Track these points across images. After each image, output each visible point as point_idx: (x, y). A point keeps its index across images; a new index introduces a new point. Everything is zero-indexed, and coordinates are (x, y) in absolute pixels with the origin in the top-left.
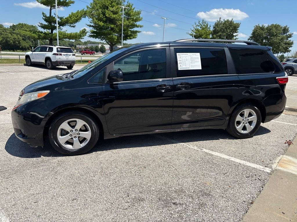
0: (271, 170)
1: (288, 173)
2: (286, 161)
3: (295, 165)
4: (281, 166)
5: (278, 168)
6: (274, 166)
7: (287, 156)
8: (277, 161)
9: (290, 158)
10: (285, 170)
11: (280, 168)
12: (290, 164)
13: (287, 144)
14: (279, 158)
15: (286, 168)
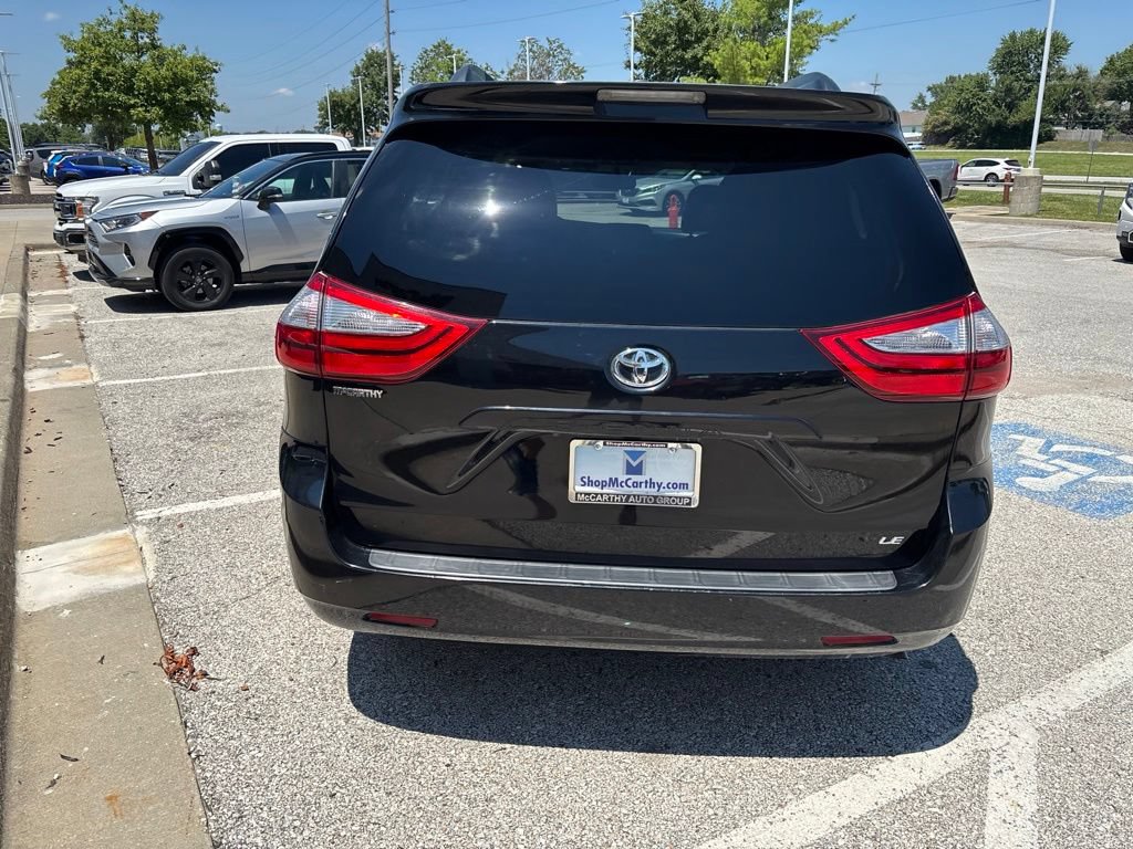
0: (138, 519)
1: (89, 535)
2: (119, 564)
3: (81, 564)
4: (124, 539)
5: (127, 531)
6: (141, 533)
8: (148, 553)
9: (118, 581)
10: (102, 536)
11: (119, 533)
12: (100, 561)
13: (180, 650)
14: (151, 565)
15: (104, 542)
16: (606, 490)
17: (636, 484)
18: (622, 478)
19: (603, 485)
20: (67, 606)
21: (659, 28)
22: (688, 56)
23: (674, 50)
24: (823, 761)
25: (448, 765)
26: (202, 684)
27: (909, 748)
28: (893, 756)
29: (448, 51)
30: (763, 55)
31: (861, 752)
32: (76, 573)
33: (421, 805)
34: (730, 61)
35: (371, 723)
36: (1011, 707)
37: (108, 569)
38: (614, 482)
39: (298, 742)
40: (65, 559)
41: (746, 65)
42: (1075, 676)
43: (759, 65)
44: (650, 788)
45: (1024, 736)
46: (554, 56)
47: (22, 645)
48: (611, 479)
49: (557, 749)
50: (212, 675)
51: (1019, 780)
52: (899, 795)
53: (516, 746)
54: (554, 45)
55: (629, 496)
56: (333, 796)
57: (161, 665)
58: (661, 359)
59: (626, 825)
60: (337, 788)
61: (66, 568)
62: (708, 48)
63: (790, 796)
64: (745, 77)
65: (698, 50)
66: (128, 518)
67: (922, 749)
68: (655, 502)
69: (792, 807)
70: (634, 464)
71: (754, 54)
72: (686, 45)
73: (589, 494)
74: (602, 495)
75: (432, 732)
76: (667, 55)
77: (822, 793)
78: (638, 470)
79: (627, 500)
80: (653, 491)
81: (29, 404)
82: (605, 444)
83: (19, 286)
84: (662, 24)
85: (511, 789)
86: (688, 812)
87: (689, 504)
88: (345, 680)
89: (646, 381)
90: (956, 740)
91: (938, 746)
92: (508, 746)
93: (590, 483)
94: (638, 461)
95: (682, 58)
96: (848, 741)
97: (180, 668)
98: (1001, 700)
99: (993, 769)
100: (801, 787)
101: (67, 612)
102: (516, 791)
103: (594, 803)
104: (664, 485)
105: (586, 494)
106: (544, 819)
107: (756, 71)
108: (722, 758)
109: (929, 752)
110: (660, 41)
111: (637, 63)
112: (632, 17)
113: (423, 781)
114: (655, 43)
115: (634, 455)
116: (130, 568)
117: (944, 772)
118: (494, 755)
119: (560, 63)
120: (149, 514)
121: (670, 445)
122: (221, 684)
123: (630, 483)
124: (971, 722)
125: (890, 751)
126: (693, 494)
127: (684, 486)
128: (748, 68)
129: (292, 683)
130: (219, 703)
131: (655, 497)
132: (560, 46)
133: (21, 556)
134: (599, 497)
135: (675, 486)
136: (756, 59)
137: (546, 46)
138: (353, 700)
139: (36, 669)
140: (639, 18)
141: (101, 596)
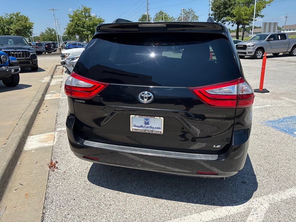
0: (57, 130)
1: (45, 133)
2: (49, 140)
3: (41, 140)
4: (52, 135)
5: (53, 133)
6: (56, 133)
7: (50, 145)
8: (56, 139)
9: (47, 145)
10: (48, 134)
11: (51, 133)
12: (45, 140)
13: (54, 162)
14: (55, 141)
15: (47, 135)
16: (140, 128)
17: (147, 127)
18: (144, 125)
19: (139, 127)
20: (34, 150)
21: (218, 4)
22: (226, 11)
23: (223, 10)
24: (202, 205)
25: (104, 195)
26: (56, 170)
27: (228, 205)
28: (223, 206)
29: (162, 13)
30: (248, 10)
31: (214, 204)
32: (39, 142)
33: (94, 204)
34: (238, 12)
35: (90, 183)
36: (264, 197)
37: (46, 142)
38: (142, 126)
39: (71, 186)
40: (38, 139)
41: (243, 13)
42: (288, 190)
43: (247, 13)
44: (152, 207)
45: (265, 205)
46: (190, 13)
47: (22, 158)
48: (141, 126)
49: (132, 194)
50: (59, 168)
51: (258, 217)
52: (220, 217)
53: (122, 193)
54: (190, 11)
55: (145, 130)
56: (74, 200)
57: (48, 165)
58: (151, 95)
59: (142, 216)
60: (76, 198)
61: (37, 141)
62: (232, 9)
63: (189, 214)
64: (243, 16)
65: (229, 9)
66: (55, 130)
67: (232, 206)
68: (152, 132)
69: (188, 217)
70: (147, 122)
71: (246, 10)
72: (226, 8)
73: (136, 129)
74: (139, 130)
75: (103, 187)
76: (221, 11)
77: (198, 214)
78: (148, 124)
79: (145, 131)
80: (152, 129)
81: (44, 102)
82: (139, 116)
83: (51, 75)
84: (219, 3)
85: (117, 203)
86: (159, 214)
87: (161, 133)
88: (88, 172)
89: (147, 100)
90: (244, 204)
91: (237, 205)
92: (120, 192)
93: (136, 126)
94: (147, 121)
95: (225, 12)
96: (211, 201)
97: (52, 166)
98: (262, 194)
99: (251, 213)
100: (193, 212)
101: (34, 151)
102: (118, 204)
103: (136, 209)
104: (154, 128)
105: (135, 129)
106: (122, 212)
107: (246, 14)
108: (174, 202)
109: (234, 206)
110: (219, 8)
111: (212, 14)
112: (211, 1)
113: (96, 198)
114: (217, 8)
115: (147, 120)
116: (51, 142)
117: (236, 213)
118: (116, 194)
119: (192, 15)
120: (59, 129)
121: (155, 117)
122: (60, 170)
123: (146, 127)
124: (251, 200)
125: (222, 205)
126: (162, 131)
127: (160, 128)
128: (243, 14)
129: (75, 172)
130: (57, 175)
131: (152, 131)
132: (192, 11)
133: (29, 137)
134: (138, 130)
135: (157, 128)
136: (246, 11)
137: (188, 10)
138: (88, 177)
139: (22, 163)
140: (213, 2)
141: (42, 148)
